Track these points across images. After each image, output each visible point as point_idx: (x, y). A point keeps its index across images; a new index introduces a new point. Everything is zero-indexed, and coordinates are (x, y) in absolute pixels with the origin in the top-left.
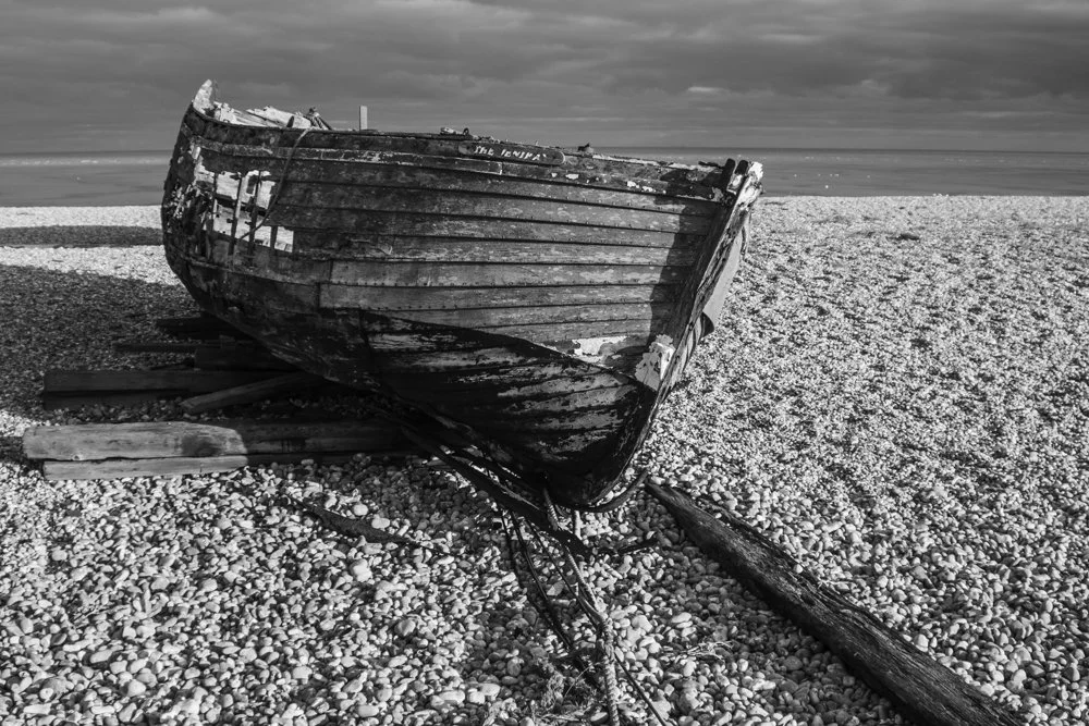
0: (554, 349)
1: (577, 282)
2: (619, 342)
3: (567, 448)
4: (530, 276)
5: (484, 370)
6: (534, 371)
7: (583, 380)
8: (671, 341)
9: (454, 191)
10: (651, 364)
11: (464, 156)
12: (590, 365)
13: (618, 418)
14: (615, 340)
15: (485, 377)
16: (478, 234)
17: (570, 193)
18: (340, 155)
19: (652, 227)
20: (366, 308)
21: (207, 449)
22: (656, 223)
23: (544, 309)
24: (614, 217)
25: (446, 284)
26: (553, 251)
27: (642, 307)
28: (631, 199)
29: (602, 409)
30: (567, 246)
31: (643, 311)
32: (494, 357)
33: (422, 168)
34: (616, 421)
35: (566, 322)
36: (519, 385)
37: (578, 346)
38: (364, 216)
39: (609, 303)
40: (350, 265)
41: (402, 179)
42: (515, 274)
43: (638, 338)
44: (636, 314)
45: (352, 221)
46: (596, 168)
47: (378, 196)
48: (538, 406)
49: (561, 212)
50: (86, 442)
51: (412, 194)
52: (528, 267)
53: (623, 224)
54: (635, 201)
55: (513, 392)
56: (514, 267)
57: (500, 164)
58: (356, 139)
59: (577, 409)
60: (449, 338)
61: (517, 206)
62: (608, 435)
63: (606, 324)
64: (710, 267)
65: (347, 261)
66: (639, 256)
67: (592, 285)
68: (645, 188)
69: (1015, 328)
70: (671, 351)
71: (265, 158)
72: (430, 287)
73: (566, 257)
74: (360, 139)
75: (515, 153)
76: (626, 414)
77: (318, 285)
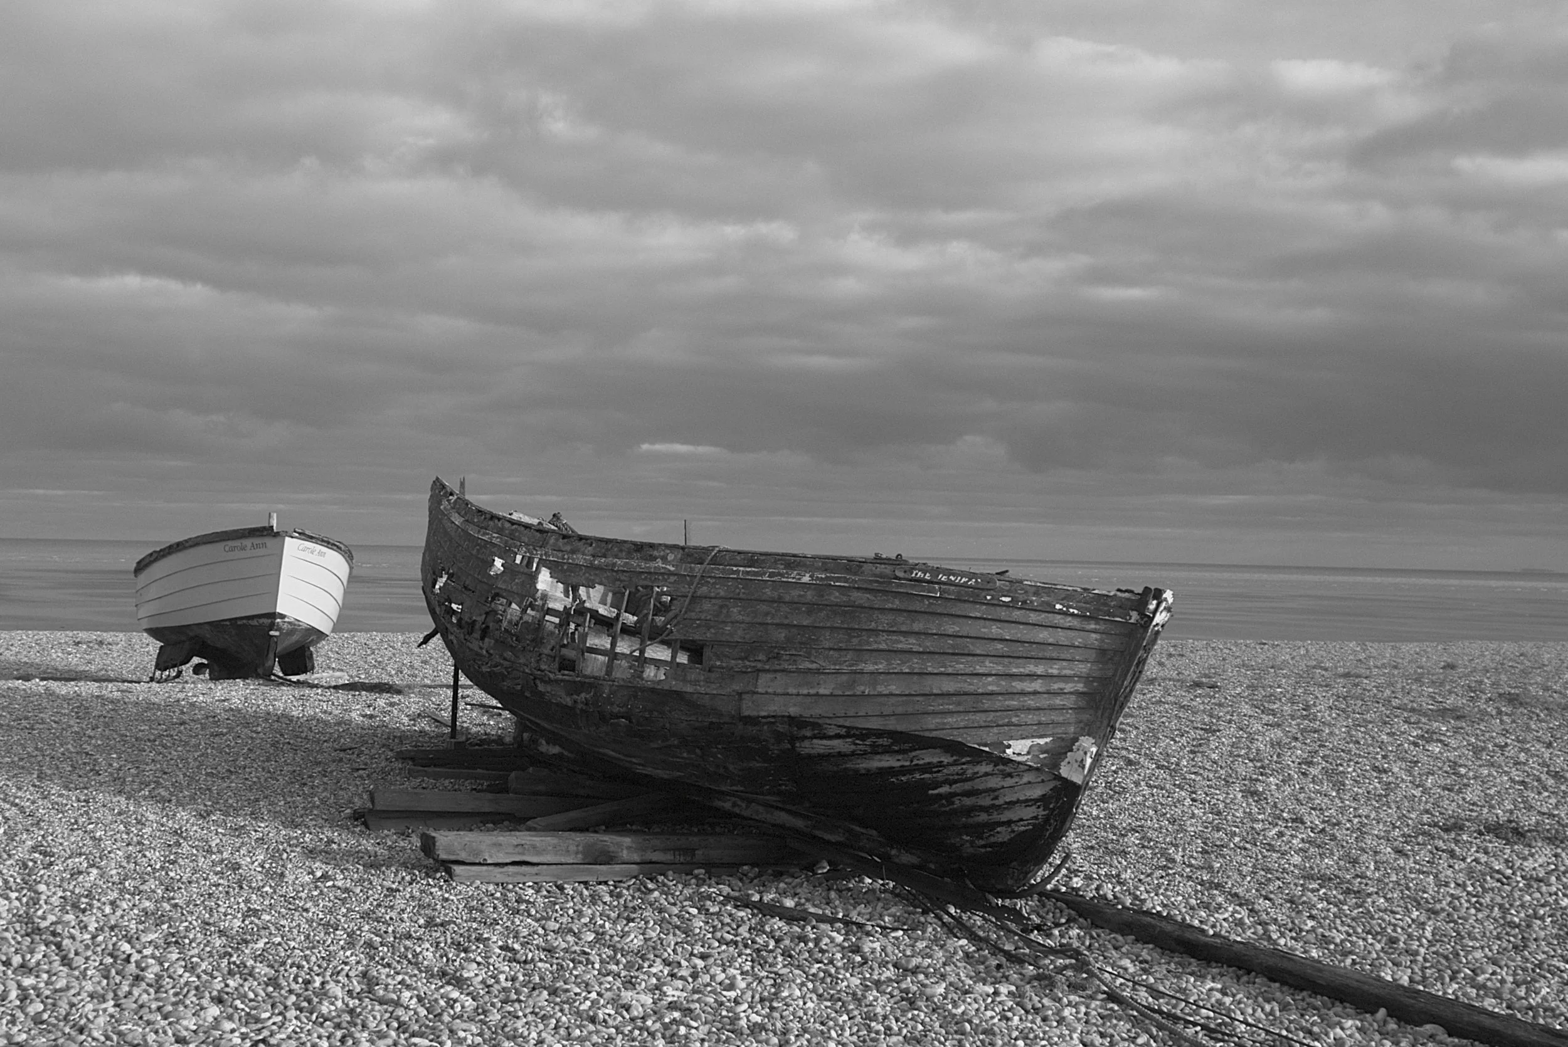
0: (987, 749)
1: (1010, 690)
2: (1046, 743)
3: (992, 840)
4: (966, 685)
5: (918, 769)
6: (967, 769)
7: (1012, 777)
8: (1093, 741)
9: (891, 609)
10: (1076, 761)
11: (900, 579)
12: (1019, 763)
13: (1044, 810)
14: (1042, 741)
15: (917, 776)
16: (916, 648)
17: (1003, 614)
18: (765, 574)
19: (1077, 643)
20: (798, 715)
21: (605, 858)
22: (1080, 640)
23: (978, 714)
24: (1043, 635)
25: (885, 693)
26: (987, 663)
27: (1067, 713)
28: (1058, 619)
29: (1028, 802)
30: (1000, 659)
31: (1068, 716)
32: (929, 757)
33: (858, 588)
34: (1042, 812)
35: (998, 726)
36: (951, 783)
37: (1009, 747)
38: (794, 630)
39: (1038, 709)
40: (778, 675)
41: (836, 597)
42: (952, 683)
43: (1063, 739)
44: (1061, 718)
45: (781, 635)
46: (1026, 592)
47: (809, 613)
48: (968, 801)
49: (995, 630)
50: (495, 844)
51: (846, 612)
52: (964, 678)
53: (1051, 640)
54: (1061, 621)
55: (944, 790)
56: (950, 678)
57: (937, 586)
58: (779, 560)
59: (1006, 803)
60: (884, 741)
61: (954, 624)
62: (1034, 825)
63: (1035, 727)
64: (1129, 678)
65: (776, 671)
66: (1065, 669)
67: (1023, 693)
68: (1071, 610)
69: (1356, 781)
70: (1094, 749)
71: (662, 574)
72: (868, 695)
73: (1000, 669)
74: (784, 560)
75: (952, 578)
76: (1051, 806)
77: (740, 694)
